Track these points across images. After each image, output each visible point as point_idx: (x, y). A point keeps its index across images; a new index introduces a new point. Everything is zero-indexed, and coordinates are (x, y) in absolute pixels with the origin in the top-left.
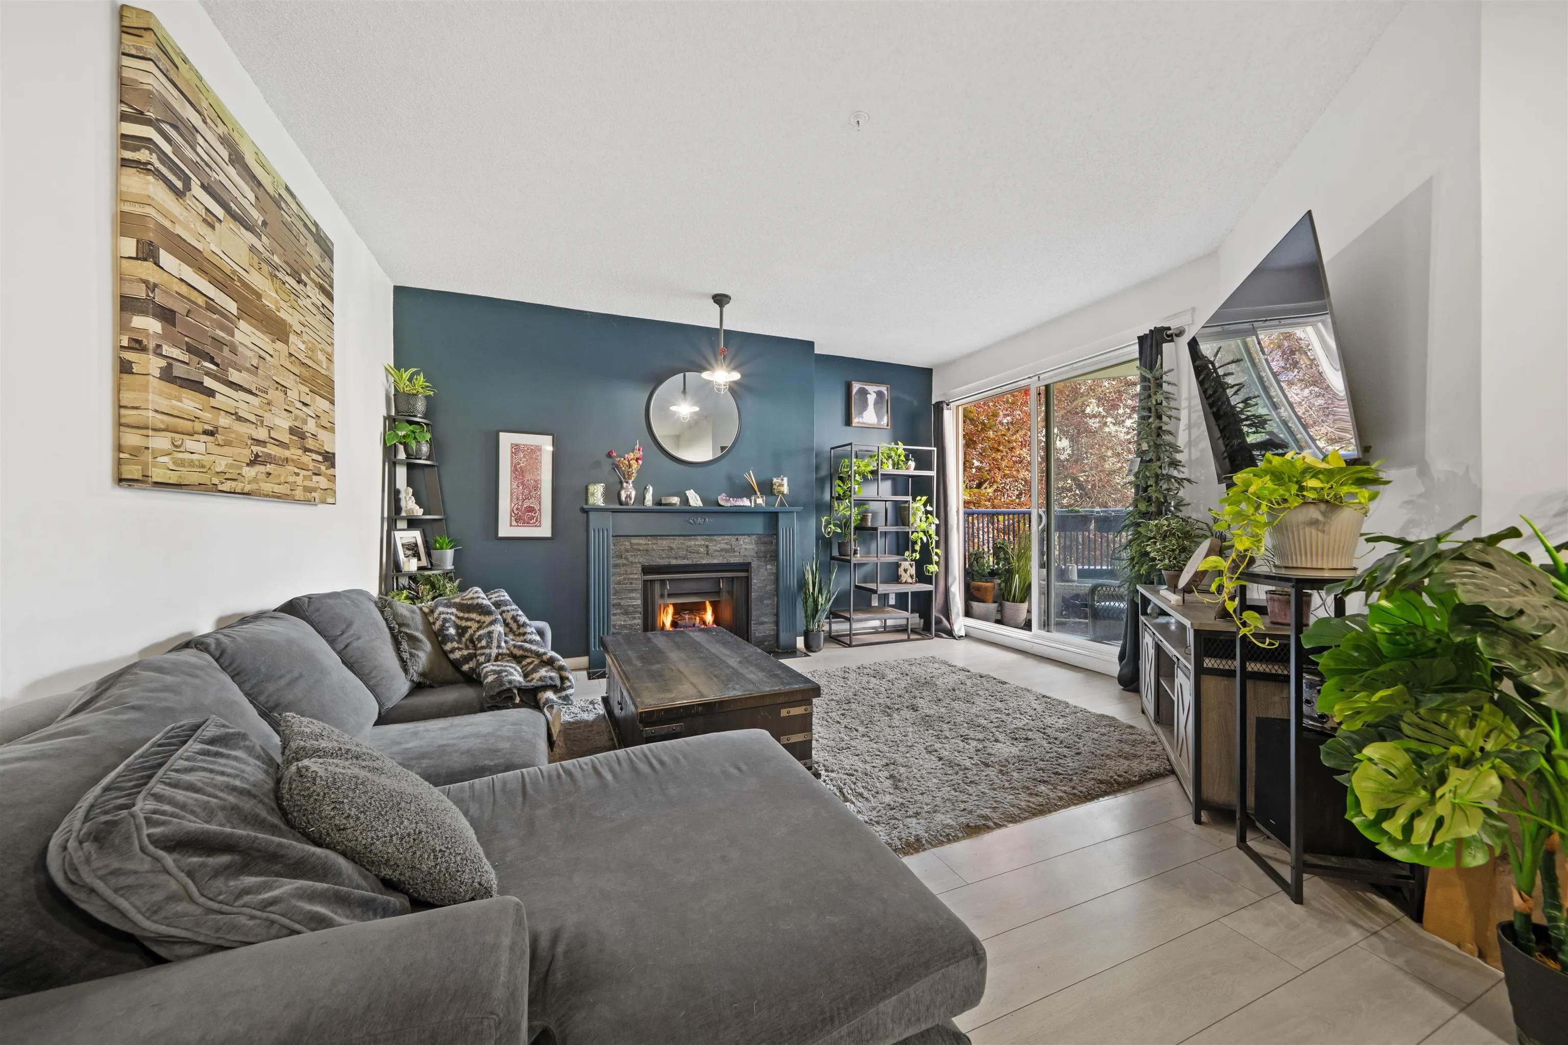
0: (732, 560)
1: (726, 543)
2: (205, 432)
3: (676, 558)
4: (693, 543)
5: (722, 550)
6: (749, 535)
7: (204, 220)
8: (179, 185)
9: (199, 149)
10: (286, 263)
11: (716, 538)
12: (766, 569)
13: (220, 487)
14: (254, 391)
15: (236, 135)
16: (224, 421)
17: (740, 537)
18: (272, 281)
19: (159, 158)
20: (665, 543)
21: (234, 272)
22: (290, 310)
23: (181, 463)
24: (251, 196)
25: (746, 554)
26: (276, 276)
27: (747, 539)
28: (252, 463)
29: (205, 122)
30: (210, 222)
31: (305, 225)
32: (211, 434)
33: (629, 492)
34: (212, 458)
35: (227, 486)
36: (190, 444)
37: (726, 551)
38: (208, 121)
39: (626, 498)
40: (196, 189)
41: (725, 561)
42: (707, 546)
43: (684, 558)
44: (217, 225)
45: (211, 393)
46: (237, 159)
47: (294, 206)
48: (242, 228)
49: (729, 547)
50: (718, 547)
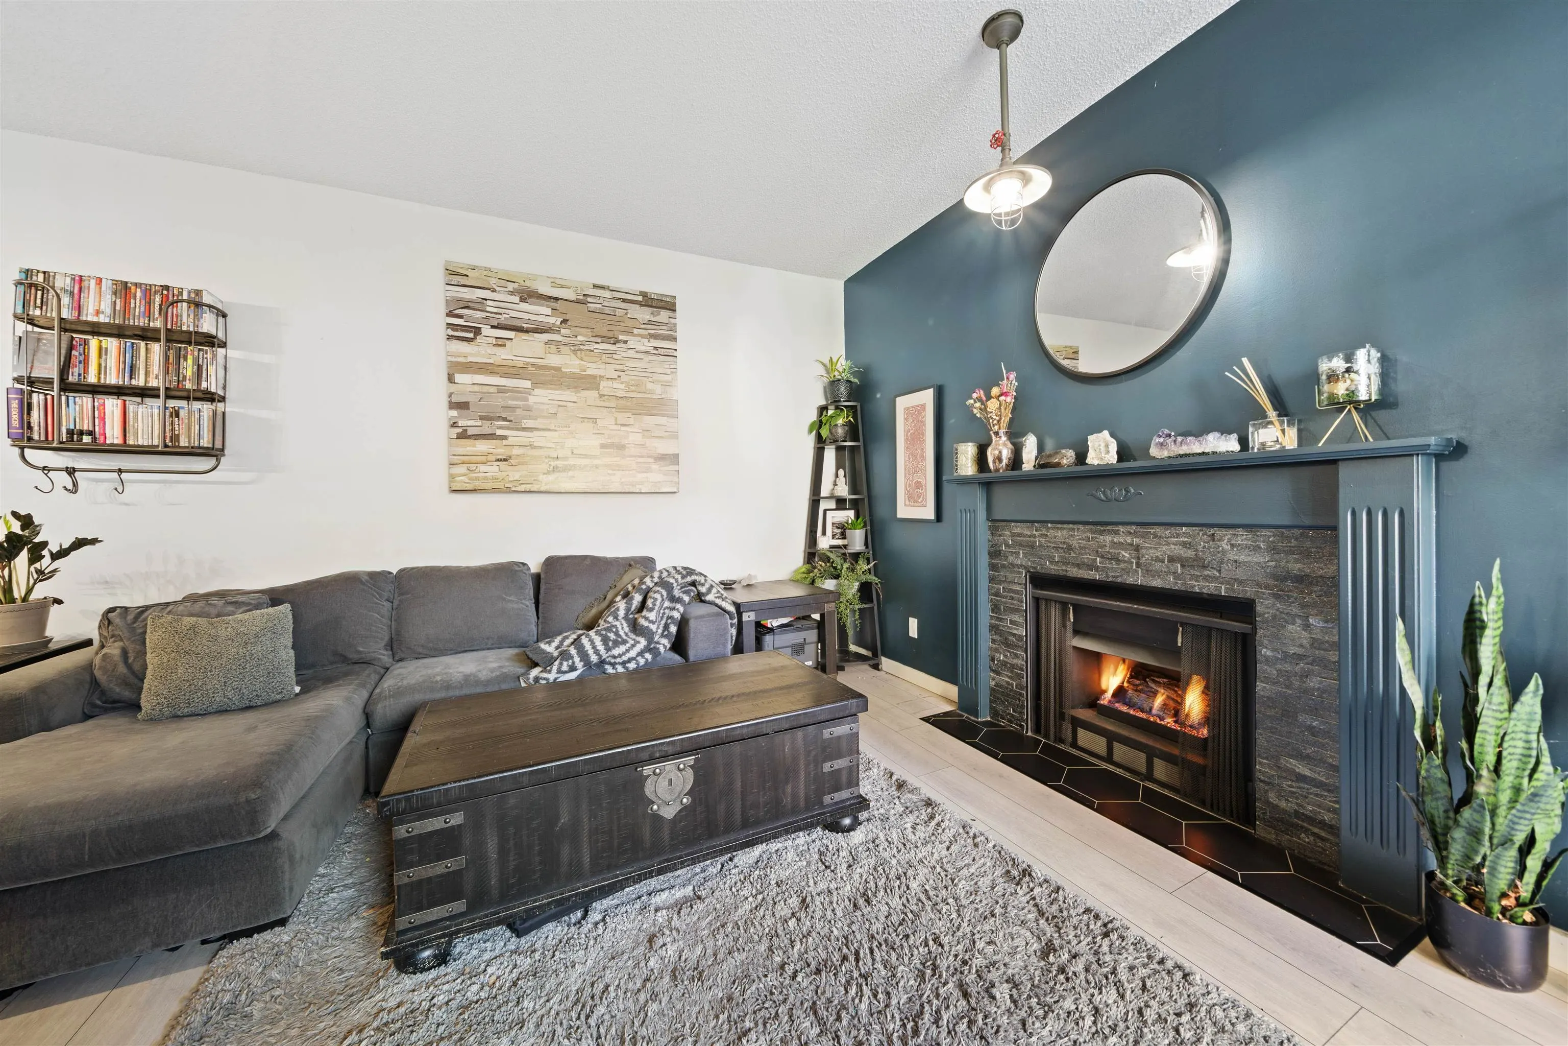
0: (1199, 586)
1: (1184, 544)
2: (498, 460)
3: (1078, 566)
4: (1108, 538)
5: (1172, 560)
6: (1248, 527)
7: (494, 345)
8: (471, 335)
9: (488, 309)
10: (596, 336)
11: (1159, 530)
12: (1307, 626)
13: (514, 489)
14: (553, 428)
15: (528, 283)
16: (515, 451)
17: (1219, 533)
18: (576, 354)
19: (453, 330)
20: (1060, 534)
21: (528, 363)
22: (603, 366)
23: (477, 479)
24: (548, 311)
25: (1240, 574)
26: (581, 350)
27: (1243, 538)
28: (548, 473)
29: (494, 291)
30: (500, 343)
31: (624, 301)
32: (505, 460)
33: (1001, 449)
34: (504, 474)
35: (522, 488)
36: (482, 468)
37: (1184, 563)
38: (497, 289)
39: (994, 462)
40: (486, 330)
41: (1178, 586)
42: (1137, 548)
43: (1091, 566)
44: (508, 343)
45: (505, 438)
46: (528, 295)
47: (607, 294)
48: (536, 335)
49: (1190, 553)
50: (1165, 550)
